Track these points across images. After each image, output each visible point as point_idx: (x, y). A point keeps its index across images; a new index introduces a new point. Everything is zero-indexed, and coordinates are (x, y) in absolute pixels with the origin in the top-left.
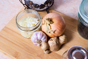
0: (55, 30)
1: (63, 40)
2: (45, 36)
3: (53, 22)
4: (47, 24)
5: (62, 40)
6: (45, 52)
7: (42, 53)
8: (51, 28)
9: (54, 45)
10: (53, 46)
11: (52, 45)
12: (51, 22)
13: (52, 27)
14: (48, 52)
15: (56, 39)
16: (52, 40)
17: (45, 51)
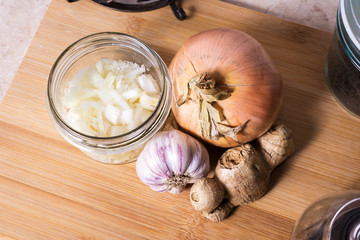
0: (243, 123)
1: (281, 149)
2: (200, 155)
3: (230, 91)
4: (201, 101)
5: (276, 149)
6: (209, 216)
7: (198, 222)
8: (224, 118)
9: (245, 182)
10: (241, 189)
11: (235, 184)
12: (223, 93)
13: (227, 113)
14: (223, 214)
15: (250, 154)
16: (233, 161)
17: (212, 212)
